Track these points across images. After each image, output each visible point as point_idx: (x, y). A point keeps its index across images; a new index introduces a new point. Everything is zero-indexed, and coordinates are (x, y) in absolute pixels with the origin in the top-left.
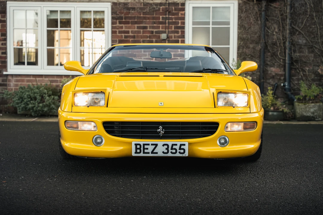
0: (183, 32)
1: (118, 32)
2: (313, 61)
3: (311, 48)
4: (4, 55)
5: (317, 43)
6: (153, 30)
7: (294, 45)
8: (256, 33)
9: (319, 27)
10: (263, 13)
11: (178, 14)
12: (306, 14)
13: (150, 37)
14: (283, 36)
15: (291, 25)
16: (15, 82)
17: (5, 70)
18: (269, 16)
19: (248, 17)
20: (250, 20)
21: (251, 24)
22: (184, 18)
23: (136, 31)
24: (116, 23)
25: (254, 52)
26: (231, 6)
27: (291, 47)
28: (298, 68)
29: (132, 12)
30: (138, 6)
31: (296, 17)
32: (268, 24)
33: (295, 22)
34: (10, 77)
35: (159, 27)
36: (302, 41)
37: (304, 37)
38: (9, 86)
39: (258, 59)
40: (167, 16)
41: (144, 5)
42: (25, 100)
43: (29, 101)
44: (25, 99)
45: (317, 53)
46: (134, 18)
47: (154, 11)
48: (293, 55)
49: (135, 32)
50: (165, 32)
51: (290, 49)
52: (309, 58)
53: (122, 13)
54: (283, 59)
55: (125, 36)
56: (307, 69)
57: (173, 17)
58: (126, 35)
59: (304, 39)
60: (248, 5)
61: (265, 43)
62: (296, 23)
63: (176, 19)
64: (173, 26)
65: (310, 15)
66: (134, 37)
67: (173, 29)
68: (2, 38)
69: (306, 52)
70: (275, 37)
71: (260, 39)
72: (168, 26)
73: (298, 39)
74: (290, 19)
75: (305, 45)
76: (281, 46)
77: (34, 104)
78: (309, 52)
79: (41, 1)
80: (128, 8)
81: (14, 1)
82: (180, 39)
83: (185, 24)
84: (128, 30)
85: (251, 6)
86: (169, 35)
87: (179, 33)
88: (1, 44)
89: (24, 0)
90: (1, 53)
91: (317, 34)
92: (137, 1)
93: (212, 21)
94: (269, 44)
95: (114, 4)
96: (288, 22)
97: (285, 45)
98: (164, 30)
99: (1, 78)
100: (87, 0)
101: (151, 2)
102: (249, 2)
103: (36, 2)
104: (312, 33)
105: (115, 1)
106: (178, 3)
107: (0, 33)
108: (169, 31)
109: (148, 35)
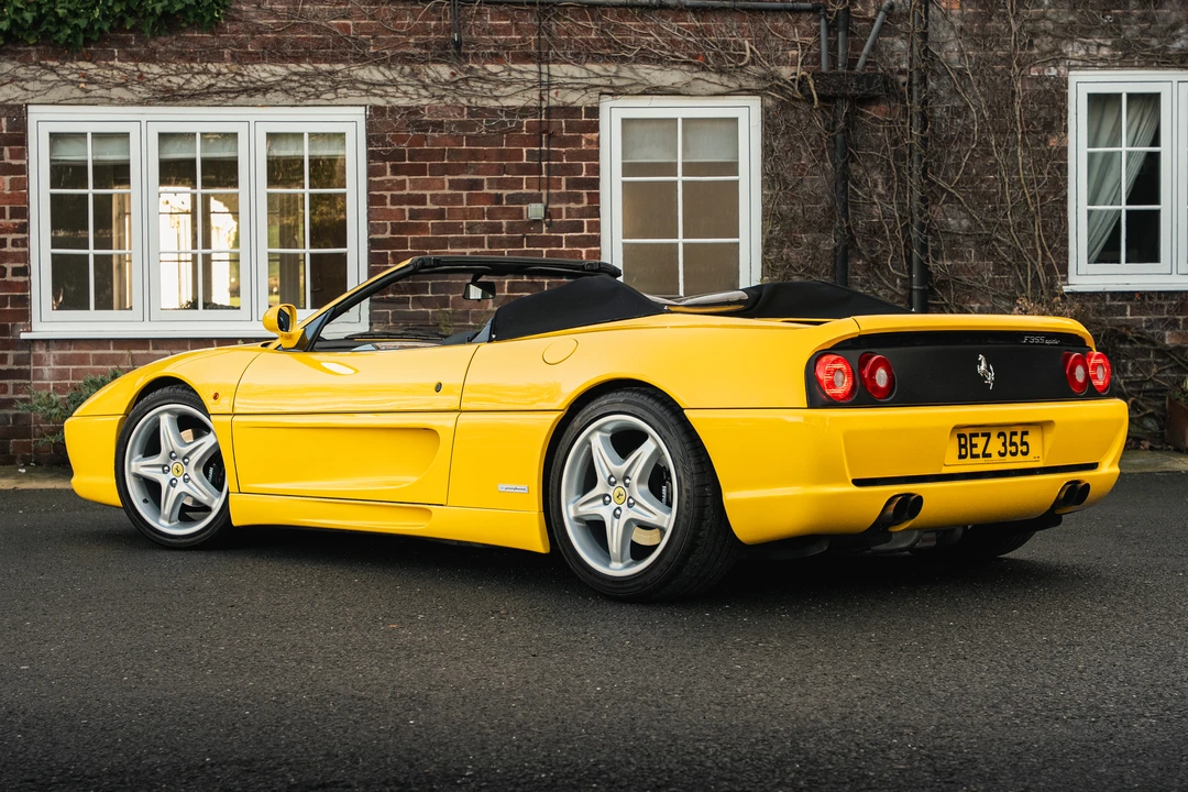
0: (595, 198)
1: (388, 201)
2: (993, 280)
3: (986, 245)
4: (21, 279)
5: (1004, 227)
6: (499, 192)
7: (934, 234)
8: (818, 200)
9: (1007, 180)
10: (839, 137)
11: (576, 141)
12: (968, 139)
13: (491, 214)
14: (901, 206)
15: (924, 172)
16: (56, 363)
17: (24, 326)
18: (857, 147)
19: (793, 149)
20: (800, 160)
21: (803, 170)
22: (595, 155)
23: (446, 195)
24: (382, 172)
25: (814, 258)
26: (741, 115)
27: (926, 240)
28: (946, 305)
29: (433, 138)
30: (454, 117)
31: (940, 149)
32: (856, 171)
33: (935, 164)
34: (41, 349)
35: (518, 184)
36: (957, 222)
37: (965, 211)
38: (35, 379)
40: (544, 148)
41: (471, 114)
45: (1004, 260)
46: (441, 154)
47: (502, 133)
48: (931, 264)
49: (444, 199)
50: (537, 199)
51: (924, 248)
52: (979, 274)
53: (401, 140)
55: (410, 210)
56: (976, 306)
57: (563, 150)
58: (416, 207)
59: (963, 214)
60: (792, 115)
61: (848, 228)
62: (939, 167)
63: (570, 156)
64: (564, 178)
65: (979, 144)
66: (440, 214)
67: (564, 189)
68: (15, 224)
69: (971, 254)
70: (877, 211)
71: (832, 216)
72: (548, 179)
73: (946, 217)
74: (920, 158)
75: (969, 234)
76: (896, 238)
78: (981, 256)
79: (141, 103)
80: (421, 125)
81: (53, 104)
82: (585, 220)
83: (598, 174)
84: (420, 192)
85: (802, 117)
86: (551, 206)
87: (582, 202)
88: (9, 242)
89: (84, 101)
90: (9, 271)
91: (1002, 201)
92: (448, 100)
93: (683, 163)
94: (858, 232)
95: (377, 111)
96: (915, 165)
97: (909, 236)
98: (536, 191)
99: (11, 353)
100: (291, 101)
101: (493, 103)
102: (796, 104)
103: (123, 105)
104: (989, 197)
105: (380, 102)
106: (579, 109)
107: (7, 207)
108: (552, 194)
109: (486, 207)
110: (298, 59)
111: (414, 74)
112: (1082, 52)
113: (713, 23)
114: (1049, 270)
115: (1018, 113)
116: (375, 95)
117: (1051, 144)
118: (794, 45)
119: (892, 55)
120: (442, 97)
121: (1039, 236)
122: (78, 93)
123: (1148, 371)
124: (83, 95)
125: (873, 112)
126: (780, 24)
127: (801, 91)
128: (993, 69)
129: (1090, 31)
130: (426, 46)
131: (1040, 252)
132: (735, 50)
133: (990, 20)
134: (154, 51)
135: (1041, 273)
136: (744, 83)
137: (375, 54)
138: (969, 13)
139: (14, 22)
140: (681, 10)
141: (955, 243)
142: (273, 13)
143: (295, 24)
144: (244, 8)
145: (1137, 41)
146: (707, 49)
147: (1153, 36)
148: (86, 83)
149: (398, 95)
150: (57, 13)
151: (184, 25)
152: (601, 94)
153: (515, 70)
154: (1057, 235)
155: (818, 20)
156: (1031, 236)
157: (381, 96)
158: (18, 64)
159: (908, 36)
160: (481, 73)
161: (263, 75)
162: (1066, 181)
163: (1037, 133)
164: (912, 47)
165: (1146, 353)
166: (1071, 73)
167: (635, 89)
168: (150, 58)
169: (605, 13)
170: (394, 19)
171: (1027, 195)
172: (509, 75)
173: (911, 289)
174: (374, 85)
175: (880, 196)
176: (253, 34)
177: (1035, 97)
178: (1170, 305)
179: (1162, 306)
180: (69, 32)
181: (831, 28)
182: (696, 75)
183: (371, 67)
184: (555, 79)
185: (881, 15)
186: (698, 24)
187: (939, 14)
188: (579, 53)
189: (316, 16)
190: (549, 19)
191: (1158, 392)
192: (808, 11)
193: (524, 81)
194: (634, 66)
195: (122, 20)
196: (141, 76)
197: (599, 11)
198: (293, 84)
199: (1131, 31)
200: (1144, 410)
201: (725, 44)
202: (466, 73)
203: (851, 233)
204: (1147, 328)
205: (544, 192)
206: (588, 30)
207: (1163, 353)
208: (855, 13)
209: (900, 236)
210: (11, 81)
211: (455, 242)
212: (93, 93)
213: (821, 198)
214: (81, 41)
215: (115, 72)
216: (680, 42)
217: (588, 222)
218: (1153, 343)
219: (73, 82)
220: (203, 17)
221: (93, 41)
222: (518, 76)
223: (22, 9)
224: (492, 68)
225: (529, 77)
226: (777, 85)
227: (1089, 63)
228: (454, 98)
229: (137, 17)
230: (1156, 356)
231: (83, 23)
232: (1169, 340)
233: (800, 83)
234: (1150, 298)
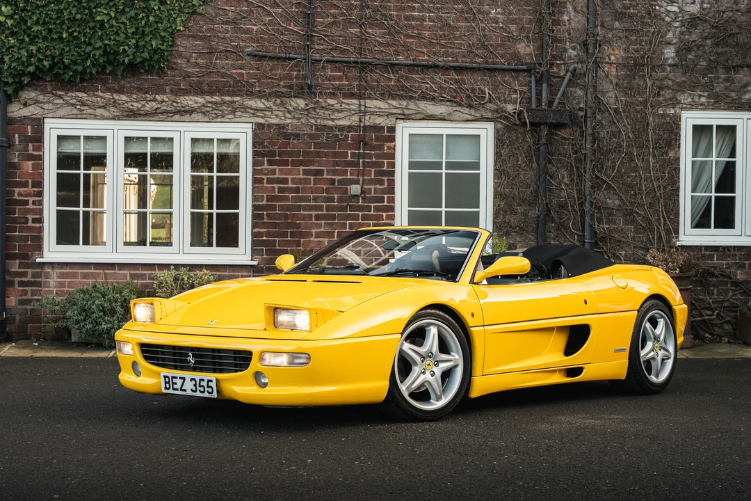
0: (392, 182)
1: (265, 181)
2: (634, 237)
3: (629, 215)
4: (38, 225)
5: (641, 205)
6: (333, 177)
7: (599, 209)
8: (528, 186)
9: (643, 176)
10: (542, 148)
11: (381, 147)
12: (620, 151)
13: (328, 191)
14: (579, 191)
15: (593, 170)
16: (58, 277)
17: (39, 254)
18: (552, 155)
19: (513, 155)
20: (517, 161)
21: (519, 168)
22: (392, 156)
23: (301, 179)
24: (262, 164)
25: (525, 221)
26: (482, 133)
27: (594, 212)
28: (605, 252)
29: (293, 143)
30: (307, 130)
31: (602, 157)
32: (552, 169)
33: (600, 166)
34: (49, 268)
35: (345, 173)
36: (613, 202)
37: (617, 194)
38: (45, 287)
39: (532, 235)
40: (361, 151)
41: (317, 129)
42: (94, 316)
43: (101, 317)
44: (93, 313)
45: (641, 225)
46: (298, 153)
47: (335, 141)
48: (596, 227)
49: (299, 181)
50: (357, 182)
51: (592, 216)
52: (625, 233)
53: (273, 144)
54: (578, 235)
55: (279, 187)
56: (623, 253)
57: (373, 152)
58: (282, 186)
59: (616, 197)
60: (513, 134)
61: (547, 204)
62: (602, 168)
63: (377, 156)
64: (373, 170)
65: (626, 154)
66: (297, 190)
67: (373, 176)
68: (35, 191)
69: (620, 221)
70: (564, 194)
71: (537, 197)
72: (363, 170)
73: (606, 198)
74: (591, 161)
75: (619, 209)
76: (575, 211)
77: (110, 322)
78: (627, 223)
79: (114, 119)
80: (286, 135)
81: (60, 118)
82: (385, 196)
83: (394, 167)
84: (285, 177)
85: (519, 135)
86: (365, 187)
87: (384, 184)
88: (31, 202)
89: (79, 116)
90: (30, 220)
91: (640, 189)
92: (303, 121)
93: (446, 162)
94: (552, 206)
95: (260, 126)
96: (588, 166)
97: (583, 209)
98: (356, 177)
99: (30, 271)
100: (207, 119)
101: (331, 123)
102: (516, 127)
103: (103, 119)
104: (631, 186)
105: (261, 121)
106: (383, 127)
107: (30, 181)
108: (366, 179)
109: (325, 187)
110: (211, 93)
111: (282, 104)
112: (690, 100)
113: (467, 77)
114: (668, 232)
115: (650, 136)
116: (258, 116)
117: (670, 155)
118: (515, 91)
119: (574, 99)
120: (299, 119)
121: (662, 211)
122: (75, 111)
123: (727, 295)
124: (79, 113)
125: (564, 133)
126: (507, 79)
127: (519, 120)
128: (636, 109)
129: (695, 87)
130: (290, 87)
131: (662, 221)
132: (479, 94)
133: (634, 79)
134: (123, 87)
135: (663, 234)
136: (484, 114)
137: (259, 91)
138: (622, 75)
139: (37, 67)
140: (447, 69)
141: (611, 214)
142: (197, 65)
143: (210, 72)
144: (179, 61)
145: (723, 94)
146: (462, 93)
147: (732, 91)
148: (80, 106)
149: (272, 117)
150: (64, 62)
151: (142, 71)
152: (397, 119)
153: (345, 103)
154: (672, 211)
155: (530, 77)
156: (657, 211)
157: (262, 117)
158: (39, 93)
159: (584, 87)
160: (324, 104)
161: (190, 103)
162: (679, 177)
163: (662, 148)
164: (587, 94)
165: (726, 283)
166: (683, 112)
167: (418, 116)
168: (121, 91)
169: (400, 69)
170: (271, 70)
171: (656, 186)
172: (341, 106)
173: (584, 242)
174: (258, 110)
175: (566, 185)
176: (184, 77)
177: (661, 126)
178: (741, 255)
179: (736, 255)
180: (71, 74)
181: (539, 82)
182: (455, 109)
183: (256, 99)
184: (369, 109)
185: (569, 74)
186: (457, 78)
187: (603, 74)
188: (384, 94)
189: (223, 67)
190: (366, 72)
191: (733, 308)
192: (524, 71)
193: (350, 110)
194: (417, 102)
195: (104, 67)
196: (115, 102)
197: (397, 68)
198: (208, 109)
199: (719, 88)
200: (724, 318)
201: (473, 90)
202: (314, 104)
203: (548, 207)
204: (727, 268)
205: (361, 178)
206: (390, 79)
207: (736, 284)
208: (552, 72)
209: (577, 209)
210: (34, 104)
211: (305, 208)
212: (85, 112)
213: (530, 185)
214: (78, 80)
215: (99, 99)
216: (446, 88)
217: (387, 197)
218: (730, 278)
219: (72, 105)
220: (154, 67)
221: (86, 80)
222: (346, 107)
223: (42, 59)
224: (330, 101)
225: (353, 107)
226: (505, 116)
227: (694, 106)
228: (307, 119)
229: (113, 66)
230: (732, 286)
231: (80, 68)
232: (740, 276)
233: (518, 114)
234: (729, 250)
